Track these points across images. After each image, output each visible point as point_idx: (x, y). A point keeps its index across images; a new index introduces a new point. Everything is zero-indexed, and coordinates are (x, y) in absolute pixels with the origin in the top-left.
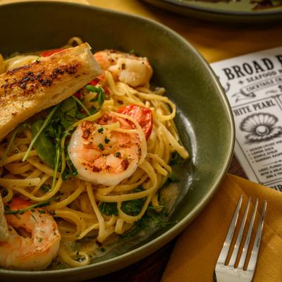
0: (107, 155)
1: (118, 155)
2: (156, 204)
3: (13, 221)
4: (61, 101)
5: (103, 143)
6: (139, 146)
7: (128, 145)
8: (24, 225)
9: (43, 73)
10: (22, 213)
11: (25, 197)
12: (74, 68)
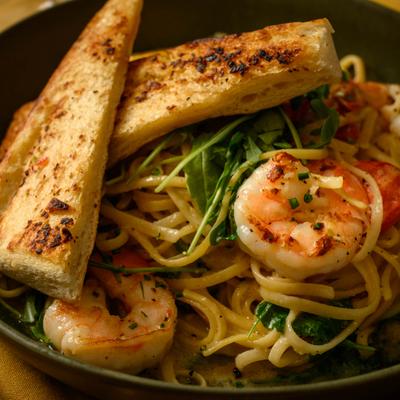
0: (299, 222)
1: (319, 228)
2: (363, 341)
3: (109, 283)
4: (257, 109)
5: (300, 201)
6: (364, 228)
7: (343, 218)
8: (124, 295)
9: (240, 53)
10: (128, 275)
11: (146, 252)
12: (291, 54)
